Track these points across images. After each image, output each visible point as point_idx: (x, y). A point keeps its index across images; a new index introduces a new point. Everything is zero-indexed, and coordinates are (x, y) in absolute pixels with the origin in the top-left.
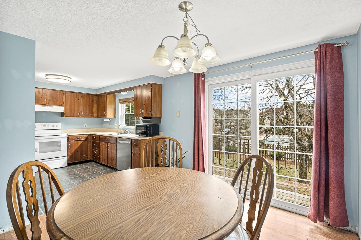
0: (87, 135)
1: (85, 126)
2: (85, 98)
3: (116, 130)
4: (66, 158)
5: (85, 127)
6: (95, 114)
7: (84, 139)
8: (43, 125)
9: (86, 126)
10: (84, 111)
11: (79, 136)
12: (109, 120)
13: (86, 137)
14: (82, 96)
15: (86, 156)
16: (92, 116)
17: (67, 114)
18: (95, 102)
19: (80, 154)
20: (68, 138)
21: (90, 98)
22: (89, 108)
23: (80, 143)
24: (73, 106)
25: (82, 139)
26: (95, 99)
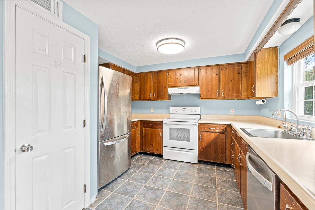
0: (226, 126)
1: (231, 111)
2: (227, 70)
3: (279, 123)
4: (196, 153)
5: (231, 113)
6: (244, 94)
7: (220, 131)
8: (183, 109)
9: (233, 111)
10: (225, 90)
11: (213, 125)
12: (263, 101)
13: (223, 128)
14: (222, 69)
15: (223, 157)
16: (239, 96)
17: (203, 95)
18: (243, 74)
19: (215, 152)
20: (198, 126)
21: (234, 69)
22: (233, 85)
23: (213, 135)
24: (210, 84)
25: (217, 131)
26: (244, 69)
